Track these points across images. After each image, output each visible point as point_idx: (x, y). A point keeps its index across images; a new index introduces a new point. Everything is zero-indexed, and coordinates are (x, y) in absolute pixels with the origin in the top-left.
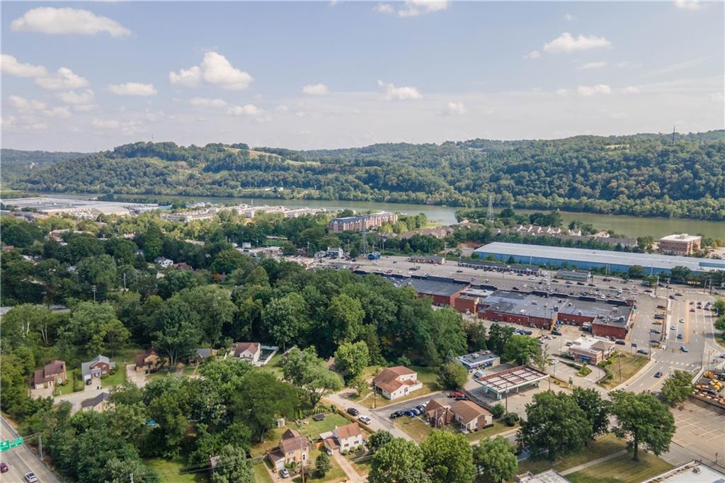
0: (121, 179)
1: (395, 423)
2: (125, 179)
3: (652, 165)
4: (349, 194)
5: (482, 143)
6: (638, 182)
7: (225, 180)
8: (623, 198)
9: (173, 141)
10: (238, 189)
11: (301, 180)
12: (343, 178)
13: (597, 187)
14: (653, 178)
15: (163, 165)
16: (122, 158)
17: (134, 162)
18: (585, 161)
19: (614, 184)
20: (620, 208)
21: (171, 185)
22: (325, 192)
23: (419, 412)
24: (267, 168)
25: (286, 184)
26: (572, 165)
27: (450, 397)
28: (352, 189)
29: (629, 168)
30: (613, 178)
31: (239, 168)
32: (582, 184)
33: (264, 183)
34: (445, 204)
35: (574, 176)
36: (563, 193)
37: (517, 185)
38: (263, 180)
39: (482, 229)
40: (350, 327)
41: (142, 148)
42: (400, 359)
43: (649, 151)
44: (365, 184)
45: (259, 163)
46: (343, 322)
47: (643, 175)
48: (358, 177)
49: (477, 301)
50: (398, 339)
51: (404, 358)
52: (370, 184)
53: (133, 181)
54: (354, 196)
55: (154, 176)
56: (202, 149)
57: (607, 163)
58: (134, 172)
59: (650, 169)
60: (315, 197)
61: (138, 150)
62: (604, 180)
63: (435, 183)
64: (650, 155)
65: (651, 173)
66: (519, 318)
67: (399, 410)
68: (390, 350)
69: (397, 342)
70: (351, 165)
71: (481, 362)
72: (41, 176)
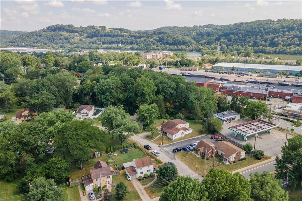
0: (50, 41)
1: (176, 156)
2: (52, 41)
3: (295, 30)
4: (150, 47)
5: (211, 26)
6: (288, 38)
7: (95, 41)
8: (280, 46)
9: (72, 24)
10: (101, 45)
11: (129, 41)
12: (147, 40)
13: (268, 41)
14: (295, 36)
15: (68, 35)
16: (50, 32)
17: (55, 33)
18: (262, 29)
19: (276, 39)
20: (279, 51)
21: (72, 44)
22: (140, 46)
23: (192, 148)
24: (114, 36)
25: (122, 43)
26: (256, 31)
27: (212, 138)
28: (152, 45)
29: (284, 32)
30: (276, 37)
31: (101, 36)
32: (260, 40)
33: (112, 43)
34: (194, 51)
35: (256, 37)
36: (251, 45)
37: (228, 41)
38: (112, 41)
39: (215, 58)
40: (147, 96)
41: (58, 27)
42: (177, 115)
43: (294, 23)
44: (158, 42)
45: (110, 34)
46: (143, 93)
47: (291, 35)
48: (155, 40)
49: (220, 86)
50: (177, 104)
51: (180, 114)
52: (160, 43)
53: (55, 42)
54: (153, 48)
55: (64, 40)
56: (85, 28)
57: (273, 30)
58: (55, 38)
59: (295, 32)
60: (135, 48)
61: (57, 28)
62: (271, 38)
63: (190, 41)
64: (295, 25)
65: (295, 34)
66: (246, 94)
67: (178, 147)
68: (171, 110)
69: (176, 105)
70: (152, 34)
71: (229, 117)
72: (15, 40)
